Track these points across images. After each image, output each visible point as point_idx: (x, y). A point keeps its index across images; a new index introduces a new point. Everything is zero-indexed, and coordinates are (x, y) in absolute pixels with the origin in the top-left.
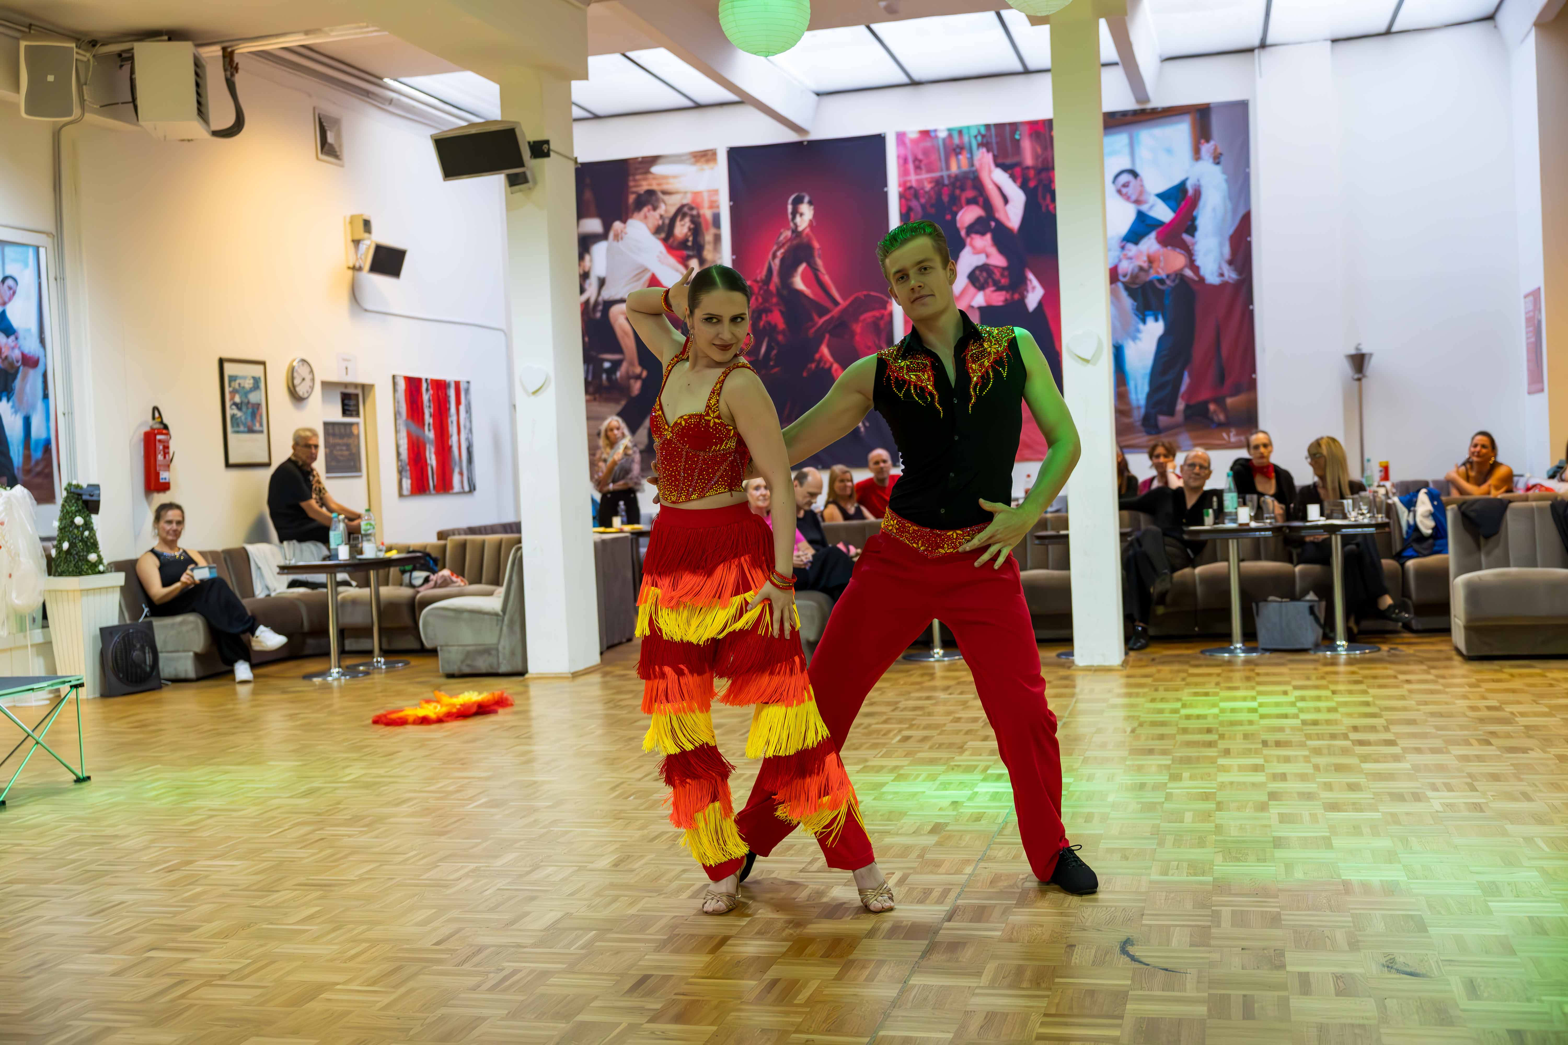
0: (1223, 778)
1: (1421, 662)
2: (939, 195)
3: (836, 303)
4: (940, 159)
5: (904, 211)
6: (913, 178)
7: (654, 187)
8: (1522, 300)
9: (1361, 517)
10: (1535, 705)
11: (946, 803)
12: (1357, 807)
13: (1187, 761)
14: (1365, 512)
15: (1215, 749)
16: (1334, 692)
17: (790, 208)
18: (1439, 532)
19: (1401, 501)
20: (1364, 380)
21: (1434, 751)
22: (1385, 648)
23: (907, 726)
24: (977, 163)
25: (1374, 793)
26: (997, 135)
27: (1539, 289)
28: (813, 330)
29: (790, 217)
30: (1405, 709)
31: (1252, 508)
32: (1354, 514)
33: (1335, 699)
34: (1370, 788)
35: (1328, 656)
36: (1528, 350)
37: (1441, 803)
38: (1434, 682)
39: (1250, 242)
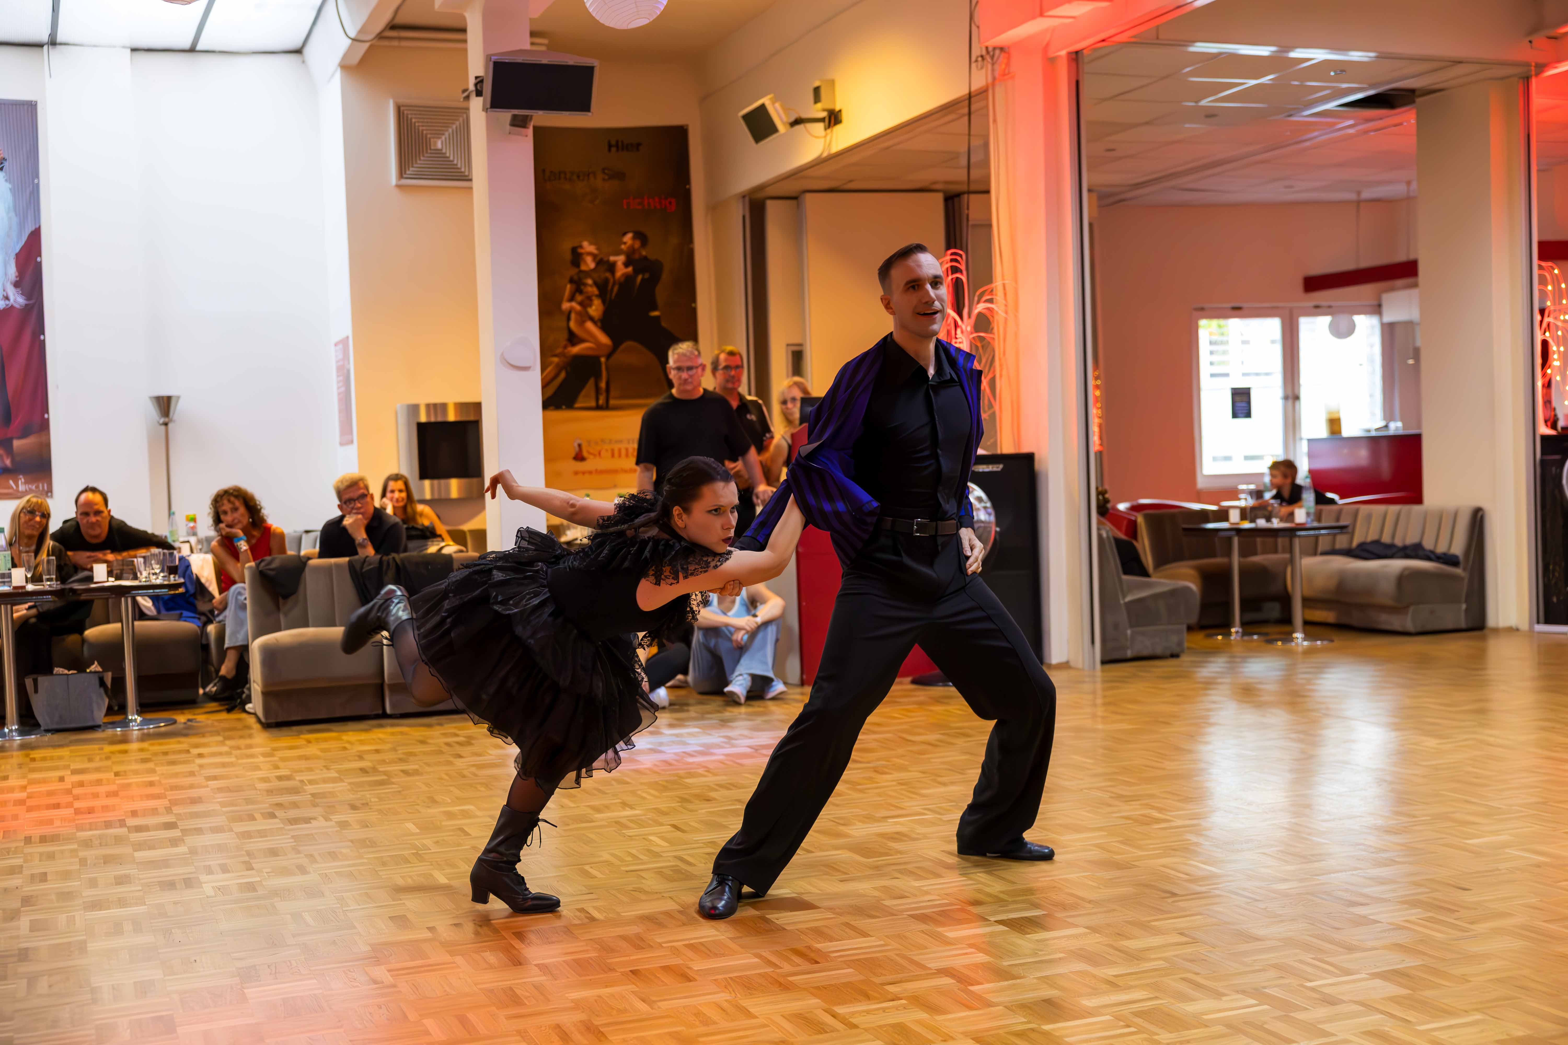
1: (218, 733)
8: (333, 347)
9: (154, 577)
10: (325, 771)
12: (122, 902)
14: (158, 571)
16: (117, 774)
20: (170, 425)
21: (216, 830)
22: (182, 718)
27: (348, 337)
30: (192, 787)
31: (28, 569)
32: (145, 574)
33: (117, 782)
34: (140, 879)
35: (119, 733)
36: (340, 400)
37: (213, 887)
38: (228, 754)
39: (40, 263)
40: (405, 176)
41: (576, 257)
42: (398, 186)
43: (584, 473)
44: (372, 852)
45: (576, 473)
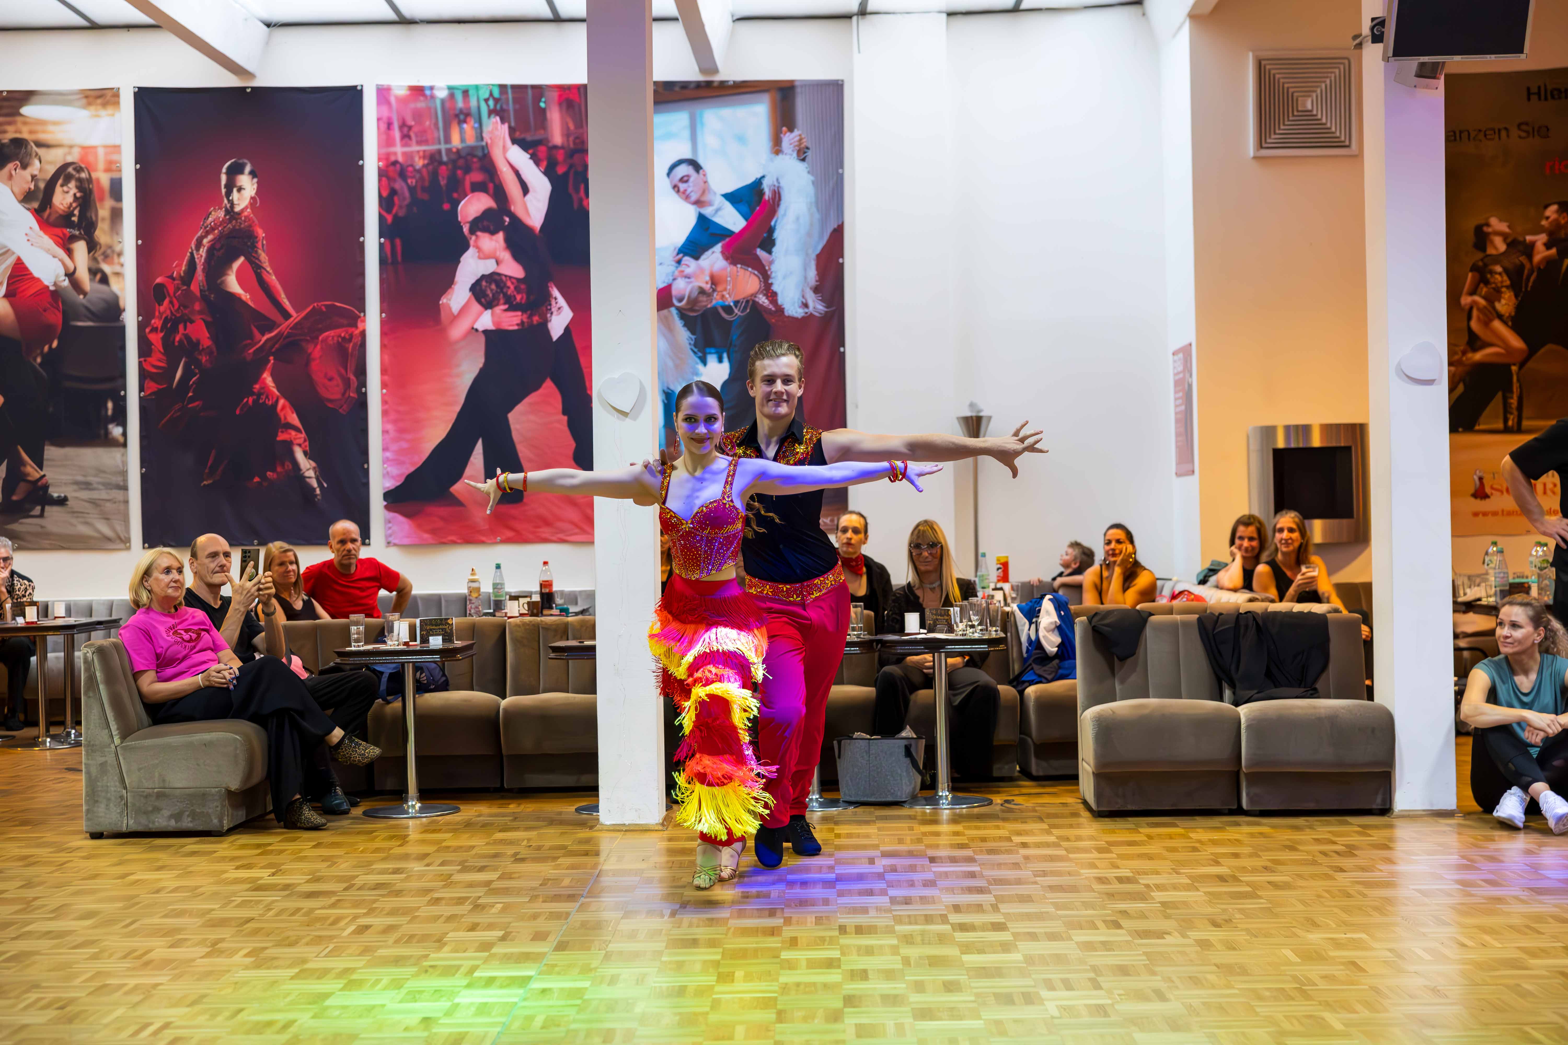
0: (788, 977)
1: (1041, 819)
2: (435, 174)
3: (286, 315)
4: (438, 129)
5: (385, 194)
6: (399, 151)
7: (25, 135)
8: (1170, 358)
9: (970, 630)
10: (1174, 875)
11: (413, 1020)
12: (954, 1013)
13: (742, 954)
14: (975, 623)
15: (780, 939)
16: (931, 860)
17: (224, 178)
18: (1066, 649)
19: (1021, 609)
21: (1053, 937)
22: (998, 799)
23: (365, 911)
24: (485, 135)
25: (977, 995)
26: (515, 101)
27: (1190, 345)
28: (251, 351)
29: (223, 191)
30: (1019, 882)
32: (962, 626)
33: (934, 869)
34: (971, 988)
35: (928, 811)
36: (1177, 421)
37: (1057, 1006)
38: (1056, 845)
39: (842, 265)
40: (1264, 145)
41: (1481, 238)
42: (1255, 158)
43: (1485, 514)
44: (1245, 982)
45: (1476, 514)
